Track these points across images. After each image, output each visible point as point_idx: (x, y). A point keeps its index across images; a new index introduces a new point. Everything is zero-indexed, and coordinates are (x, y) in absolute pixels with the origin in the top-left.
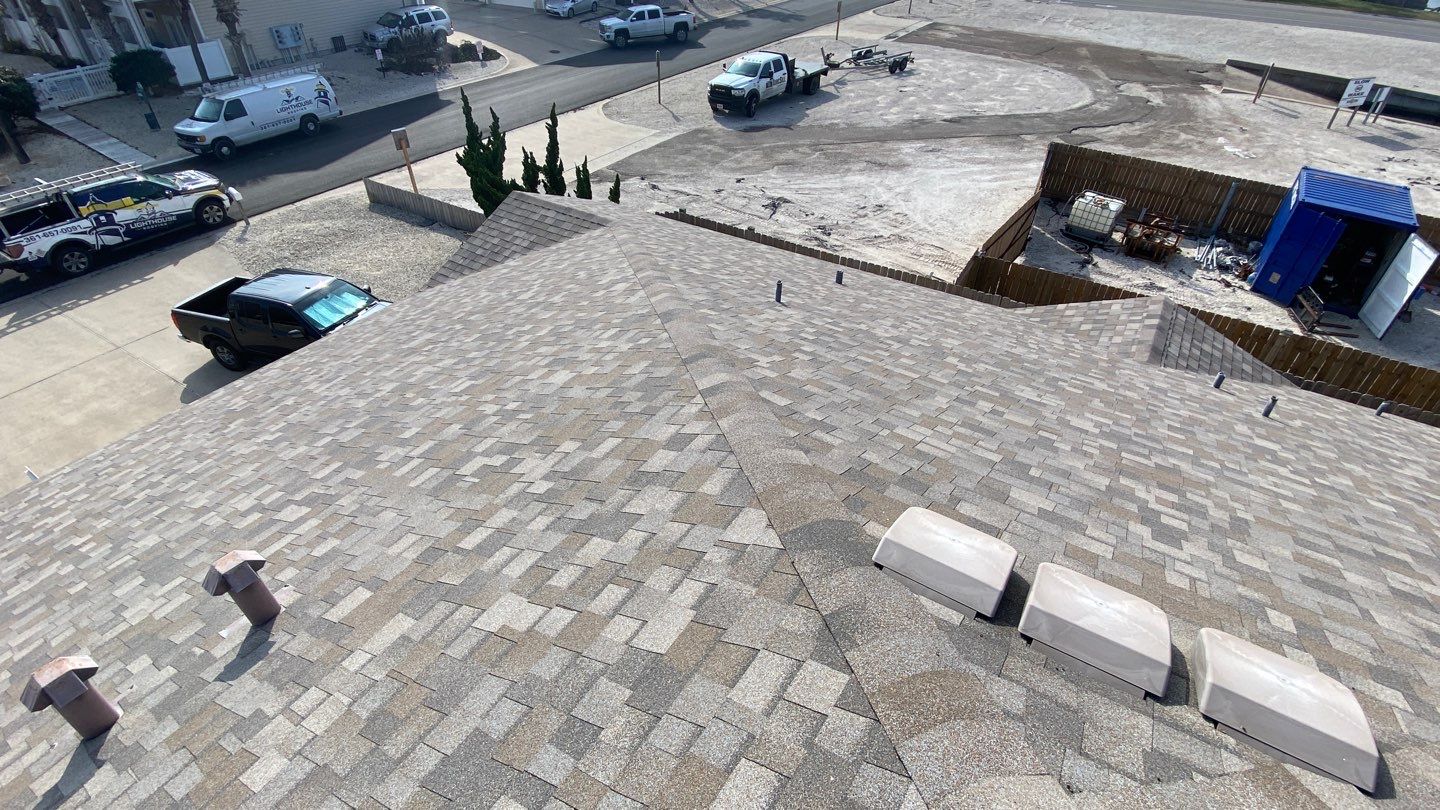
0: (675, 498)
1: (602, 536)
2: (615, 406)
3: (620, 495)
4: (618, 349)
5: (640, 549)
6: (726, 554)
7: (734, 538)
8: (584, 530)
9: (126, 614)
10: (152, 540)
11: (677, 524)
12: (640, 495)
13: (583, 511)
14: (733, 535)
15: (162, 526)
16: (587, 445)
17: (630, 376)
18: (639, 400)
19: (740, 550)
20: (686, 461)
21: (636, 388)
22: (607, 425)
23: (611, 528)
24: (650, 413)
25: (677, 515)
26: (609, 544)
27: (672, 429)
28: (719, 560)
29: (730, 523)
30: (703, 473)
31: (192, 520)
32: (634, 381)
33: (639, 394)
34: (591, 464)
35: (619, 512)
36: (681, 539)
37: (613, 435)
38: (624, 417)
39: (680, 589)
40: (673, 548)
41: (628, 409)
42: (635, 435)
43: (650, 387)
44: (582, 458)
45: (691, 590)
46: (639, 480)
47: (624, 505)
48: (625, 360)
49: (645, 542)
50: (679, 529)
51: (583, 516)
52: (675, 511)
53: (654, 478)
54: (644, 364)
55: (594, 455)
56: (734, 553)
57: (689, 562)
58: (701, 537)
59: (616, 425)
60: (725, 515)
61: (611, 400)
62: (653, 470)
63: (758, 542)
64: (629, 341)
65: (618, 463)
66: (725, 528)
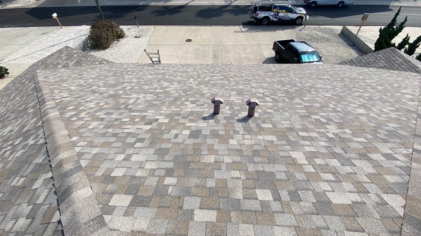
3: (353, 155)
5: (348, 173)
6: (377, 199)
7: (385, 199)
8: (334, 155)
9: (231, 97)
10: (242, 87)
11: (366, 178)
12: (360, 161)
15: (245, 86)
16: (354, 134)
19: (384, 203)
20: (387, 164)
21: (387, 131)
22: (366, 134)
24: (385, 141)
27: (390, 152)
28: (373, 199)
29: (388, 193)
30: (390, 172)
31: (251, 88)
32: (387, 128)
34: (352, 141)
35: (349, 159)
36: (364, 182)
37: (366, 138)
38: (374, 136)
39: (352, 194)
40: (359, 183)
41: (378, 135)
42: (374, 144)
43: (393, 134)
44: (349, 137)
45: (356, 197)
46: (363, 156)
47: (352, 159)
49: (351, 173)
51: (337, 151)
52: (369, 174)
55: (354, 139)
56: (381, 202)
57: (361, 190)
58: (373, 188)
59: (369, 136)
60: (388, 189)
61: (374, 128)
62: (371, 157)
63: (394, 207)
65: (361, 147)
66: (384, 193)
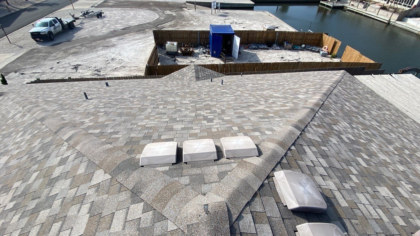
0: (69, 181)
1: (44, 209)
2: (32, 160)
3: (46, 191)
4: (25, 139)
5: (61, 205)
6: (93, 190)
7: (95, 183)
8: (36, 211)
12: (54, 187)
13: (32, 205)
14: (94, 182)
16: (24, 180)
17: (35, 147)
18: (41, 154)
19: (98, 185)
20: (68, 167)
21: (39, 150)
22: (31, 169)
23: (47, 205)
24: (48, 157)
25: (71, 187)
26: (48, 211)
27: (59, 158)
28: (92, 193)
29: (91, 179)
30: (76, 168)
32: (37, 148)
33: (41, 152)
34: (30, 186)
35: (48, 198)
36: (76, 194)
37: (35, 171)
38: (38, 163)
39: (81, 210)
40: (74, 199)
41: (39, 159)
42: (45, 167)
43: (44, 148)
44: (25, 186)
45: (85, 208)
46: (52, 182)
47: (49, 194)
48: (30, 142)
49: (62, 202)
50: (73, 191)
51: (33, 206)
52: (70, 186)
53: (57, 179)
54: (39, 140)
55: (29, 182)
56: (96, 188)
57: (80, 200)
58: (83, 189)
59: (35, 167)
60: (89, 177)
61: (30, 159)
62: (56, 176)
63: (103, 180)
64: (29, 134)
65: (41, 180)
66: (90, 181)
